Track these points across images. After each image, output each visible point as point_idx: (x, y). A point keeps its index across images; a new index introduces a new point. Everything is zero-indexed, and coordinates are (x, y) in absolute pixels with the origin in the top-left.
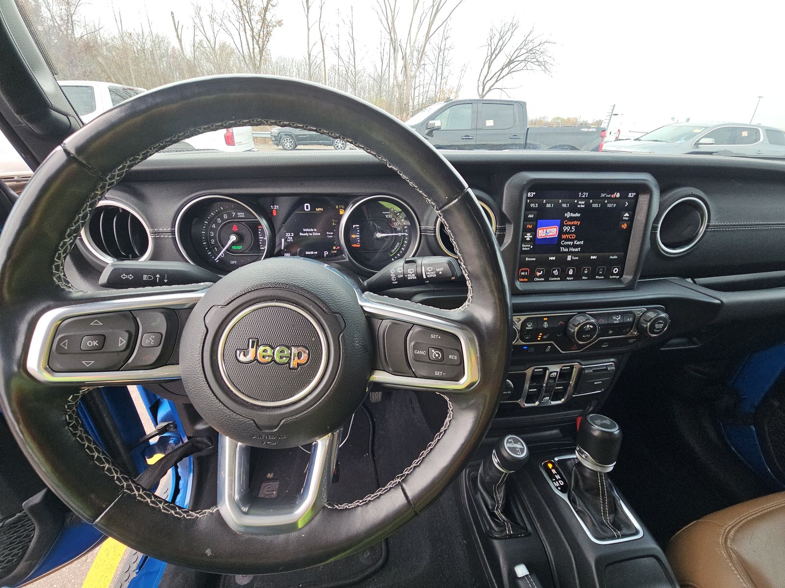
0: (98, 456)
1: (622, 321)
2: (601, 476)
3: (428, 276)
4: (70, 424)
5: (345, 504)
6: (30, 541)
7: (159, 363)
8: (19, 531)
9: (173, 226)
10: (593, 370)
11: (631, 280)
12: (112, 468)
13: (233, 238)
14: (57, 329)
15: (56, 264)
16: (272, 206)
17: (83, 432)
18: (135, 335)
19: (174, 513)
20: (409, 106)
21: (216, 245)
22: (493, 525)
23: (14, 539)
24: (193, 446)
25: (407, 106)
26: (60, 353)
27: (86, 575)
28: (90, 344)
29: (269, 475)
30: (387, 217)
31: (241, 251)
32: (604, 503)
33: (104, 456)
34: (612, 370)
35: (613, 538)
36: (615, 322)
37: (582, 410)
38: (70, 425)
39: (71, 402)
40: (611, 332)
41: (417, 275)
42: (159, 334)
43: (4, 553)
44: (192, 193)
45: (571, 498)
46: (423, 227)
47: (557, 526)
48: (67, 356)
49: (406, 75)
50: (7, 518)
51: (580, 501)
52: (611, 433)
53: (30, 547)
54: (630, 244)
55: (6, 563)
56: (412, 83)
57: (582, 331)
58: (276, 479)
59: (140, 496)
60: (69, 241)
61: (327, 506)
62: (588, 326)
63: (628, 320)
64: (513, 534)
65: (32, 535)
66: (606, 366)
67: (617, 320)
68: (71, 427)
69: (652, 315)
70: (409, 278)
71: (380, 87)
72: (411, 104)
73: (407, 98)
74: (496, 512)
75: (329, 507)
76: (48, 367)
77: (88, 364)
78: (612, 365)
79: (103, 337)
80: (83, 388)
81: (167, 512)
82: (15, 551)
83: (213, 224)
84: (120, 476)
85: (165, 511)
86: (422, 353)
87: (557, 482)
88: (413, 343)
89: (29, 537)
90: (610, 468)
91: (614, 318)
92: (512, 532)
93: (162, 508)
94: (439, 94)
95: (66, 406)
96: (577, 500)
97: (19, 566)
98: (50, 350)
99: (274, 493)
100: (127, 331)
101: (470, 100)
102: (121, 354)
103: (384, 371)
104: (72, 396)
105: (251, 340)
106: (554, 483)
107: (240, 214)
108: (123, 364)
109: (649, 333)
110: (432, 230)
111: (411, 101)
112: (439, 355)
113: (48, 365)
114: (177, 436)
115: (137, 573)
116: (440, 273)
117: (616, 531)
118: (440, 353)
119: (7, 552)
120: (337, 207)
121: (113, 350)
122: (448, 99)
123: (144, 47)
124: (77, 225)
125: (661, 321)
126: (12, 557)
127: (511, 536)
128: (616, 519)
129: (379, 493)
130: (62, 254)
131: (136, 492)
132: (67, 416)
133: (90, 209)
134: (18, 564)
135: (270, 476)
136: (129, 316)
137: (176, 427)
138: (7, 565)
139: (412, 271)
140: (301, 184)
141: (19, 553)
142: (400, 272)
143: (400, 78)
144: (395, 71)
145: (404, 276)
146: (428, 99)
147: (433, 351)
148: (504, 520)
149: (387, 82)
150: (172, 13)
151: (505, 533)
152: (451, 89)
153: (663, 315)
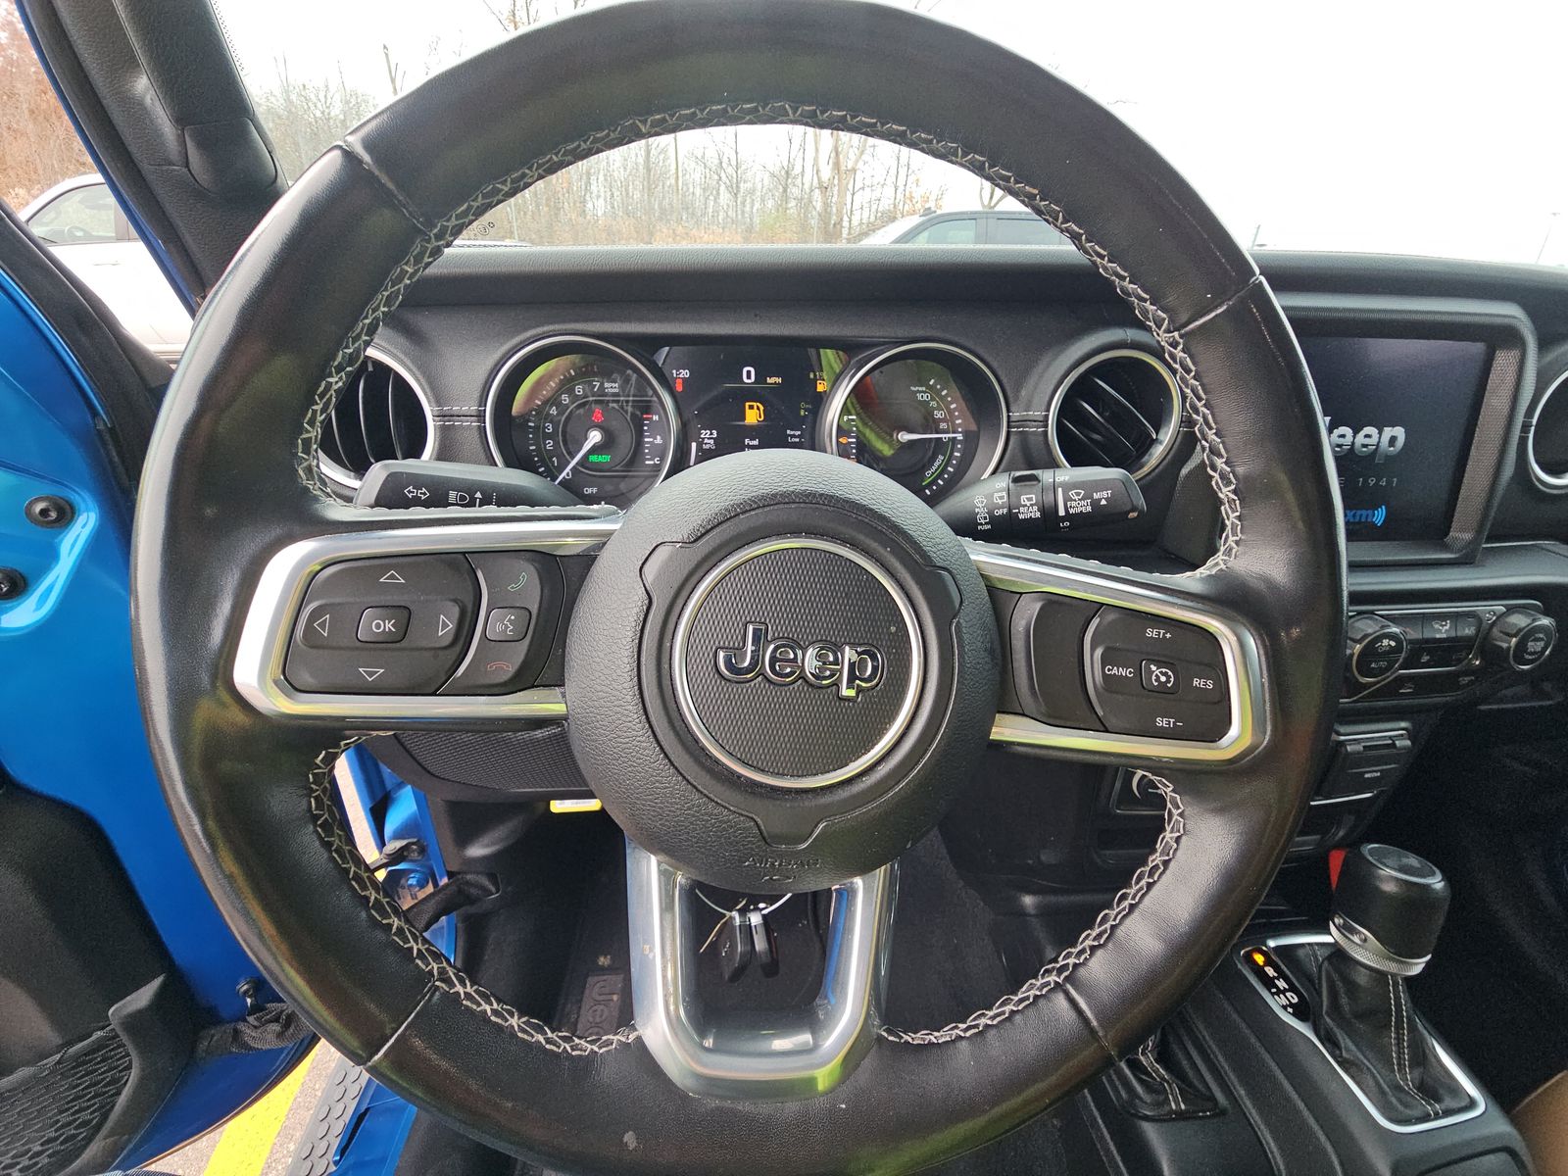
0: (376, 898)
1: (1453, 634)
2: (1396, 985)
3: (1071, 511)
4: (318, 819)
5: (923, 1032)
6: (119, 1093)
7: (520, 682)
8: (96, 1070)
9: (483, 401)
10: (1364, 747)
11: (1470, 542)
12: (406, 927)
13: (595, 437)
14: (308, 588)
15: (305, 436)
16: (674, 371)
17: (343, 840)
18: (473, 612)
19: (544, 1042)
20: (842, 227)
21: (556, 452)
22: (1139, 1089)
23: (83, 1089)
24: (460, 891)
25: (838, 226)
26: (312, 647)
27: (208, 1160)
28: (378, 626)
29: (602, 959)
30: (920, 398)
31: (608, 467)
32: (1399, 1044)
33: (387, 900)
34: (1404, 748)
35: (1426, 1118)
36: (1438, 636)
37: (1318, 837)
38: (319, 823)
39: (320, 768)
40: (1425, 658)
41: (1042, 510)
42: (523, 611)
43: (58, 1121)
44: (526, 329)
45: (1322, 1033)
46: (1016, 415)
47: (1294, 1096)
48: (326, 652)
49: (837, 165)
50: (70, 1043)
51: (1347, 1040)
52: (1427, 887)
53: (118, 1104)
54: (1470, 463)
55: (62, 1143)
56: (847, 184)
57: (1370, 651)
58: (617, 969)
59: (468, 996)
60: (337, 382)
61: (885, 1034)
62: (1385, 642)
63: (1467, 631)
64: (1187, 1111)
65: (126, 1078)
66: (1390, 738)
67: (1442, 631)
68: (320, 826)
69: (1519, 621)
70: (1021, 516)
71: (785, 191)
72: (846, 224)
73: (839, 212)
74: (1142, 1058)
75: (891, 1038)
76: (282, 677)
77: (371, 674)
78: (1402, 735)
79: (406, 613)
80: (347, 733)
81: (529, 1038)
82: (85, 1116)
83: (551, 407)
84: (423, 948)
85: (526, 1037)
86: (1123, 672)
87: (1281, 996)
88: (1099, 652)
89: (117, 1084)
90: (1417, 966)
91: (1437, 626)
92: (1183, 1107)
93: (516, 1028)
94: (902, 203)
95: (310, 776)
96: (1340, 1038)
97: (88, 1150)
98: (291, 637)
99: (615, 997)
100: (455, 601)
101: (972, 213)
102: (441, 653)
103: (1024, 715)
104: (324, 752)
105: (751, 628)
106: (1276, 997)
107: (610, 385)
108: (444, 679)
109: (1512, 662)
110: (1041, 419)
111: (846, 219)
112: (1168, 677)
113: (284, 673)
114: (424, 870)
115: (336, 1163)
116: (1103, 502)
117: (1430, 1105)
118: (1170, 673)
119: (64, 1118)
120: (812, 376)
121: (424, 643)
122: (928, 211)
123: (329, 114)
124: (356, 345)
125: (1541, 636)
126: (76, 1128)
127: (1181, 1116)
128: (1425, 1077)
129: (1008, 1008)
130: (319, 412)
131: (459, 988)
132: (313, 800)
133: (386, 309)
134: (88, 1144)
135: (603, 961)
136: (461, 564)
137: (423, 850)
138: (62, 1148)
139: (1030, 499)
140: (756, 316)
141: (94, 1118)
142: (1000, 502)
143: (826, 173)
144: (816, 159)
145: (1010, 510)
146: (879, 214)
147: (1153, 668)
148: (1163, 1079)
149: (798, 182)
150: (385, 47)
151: (1167, 1108)
152: (928, 194)
153: (1546, 621)
